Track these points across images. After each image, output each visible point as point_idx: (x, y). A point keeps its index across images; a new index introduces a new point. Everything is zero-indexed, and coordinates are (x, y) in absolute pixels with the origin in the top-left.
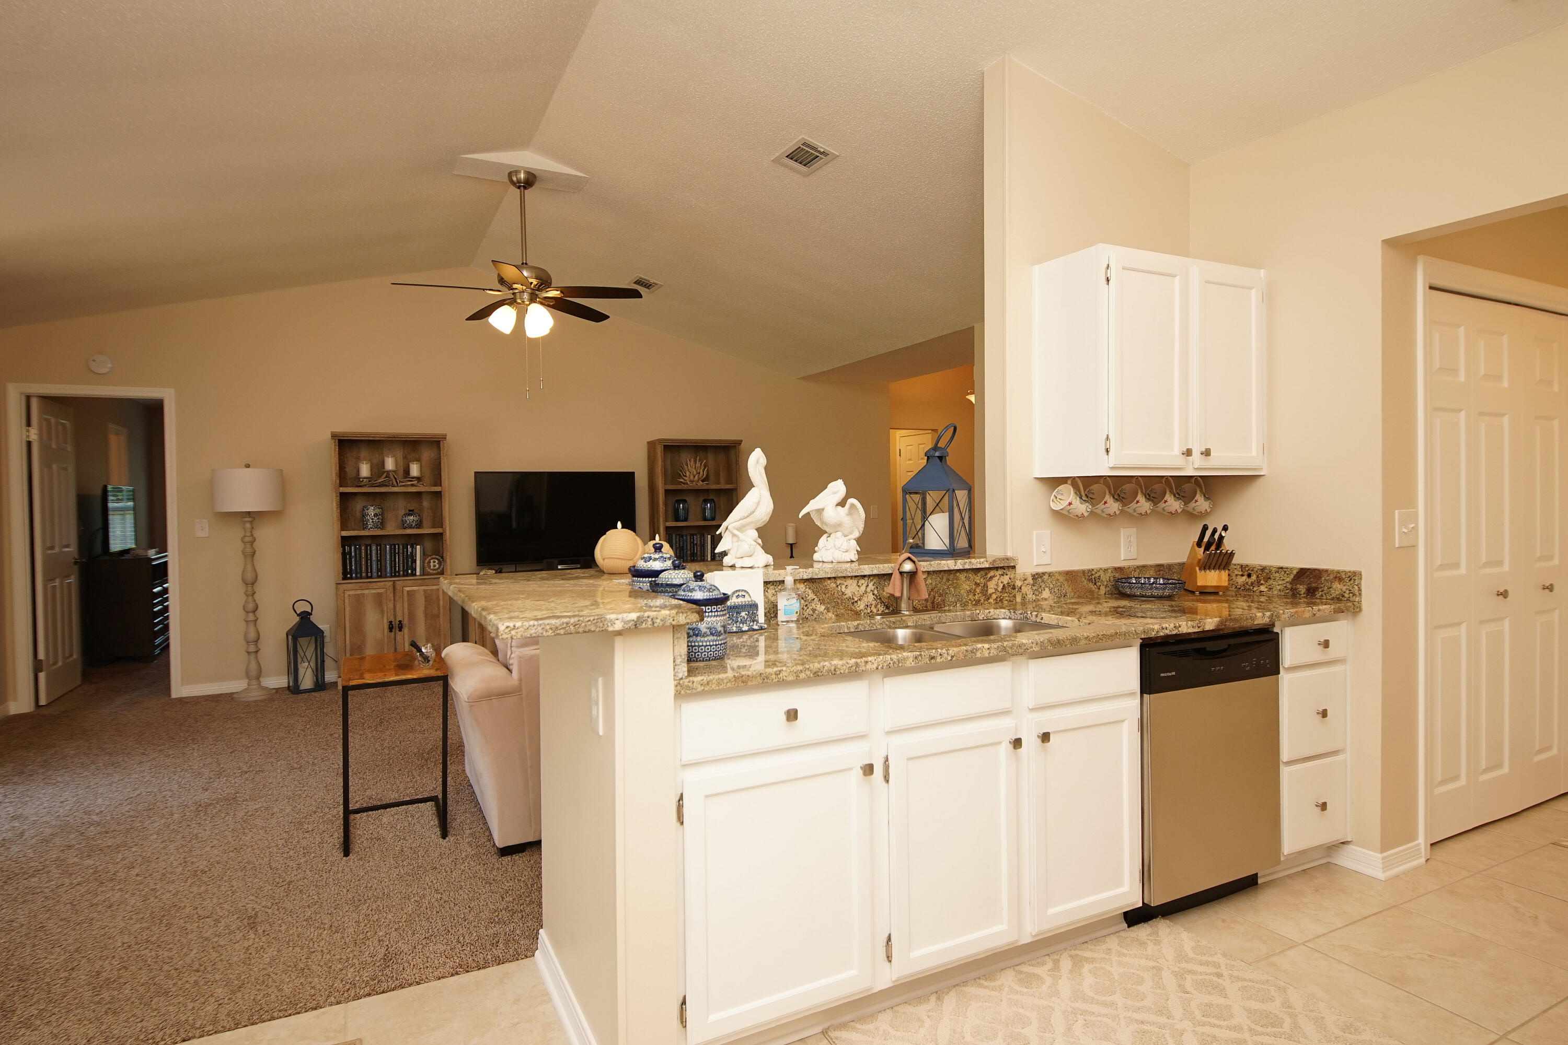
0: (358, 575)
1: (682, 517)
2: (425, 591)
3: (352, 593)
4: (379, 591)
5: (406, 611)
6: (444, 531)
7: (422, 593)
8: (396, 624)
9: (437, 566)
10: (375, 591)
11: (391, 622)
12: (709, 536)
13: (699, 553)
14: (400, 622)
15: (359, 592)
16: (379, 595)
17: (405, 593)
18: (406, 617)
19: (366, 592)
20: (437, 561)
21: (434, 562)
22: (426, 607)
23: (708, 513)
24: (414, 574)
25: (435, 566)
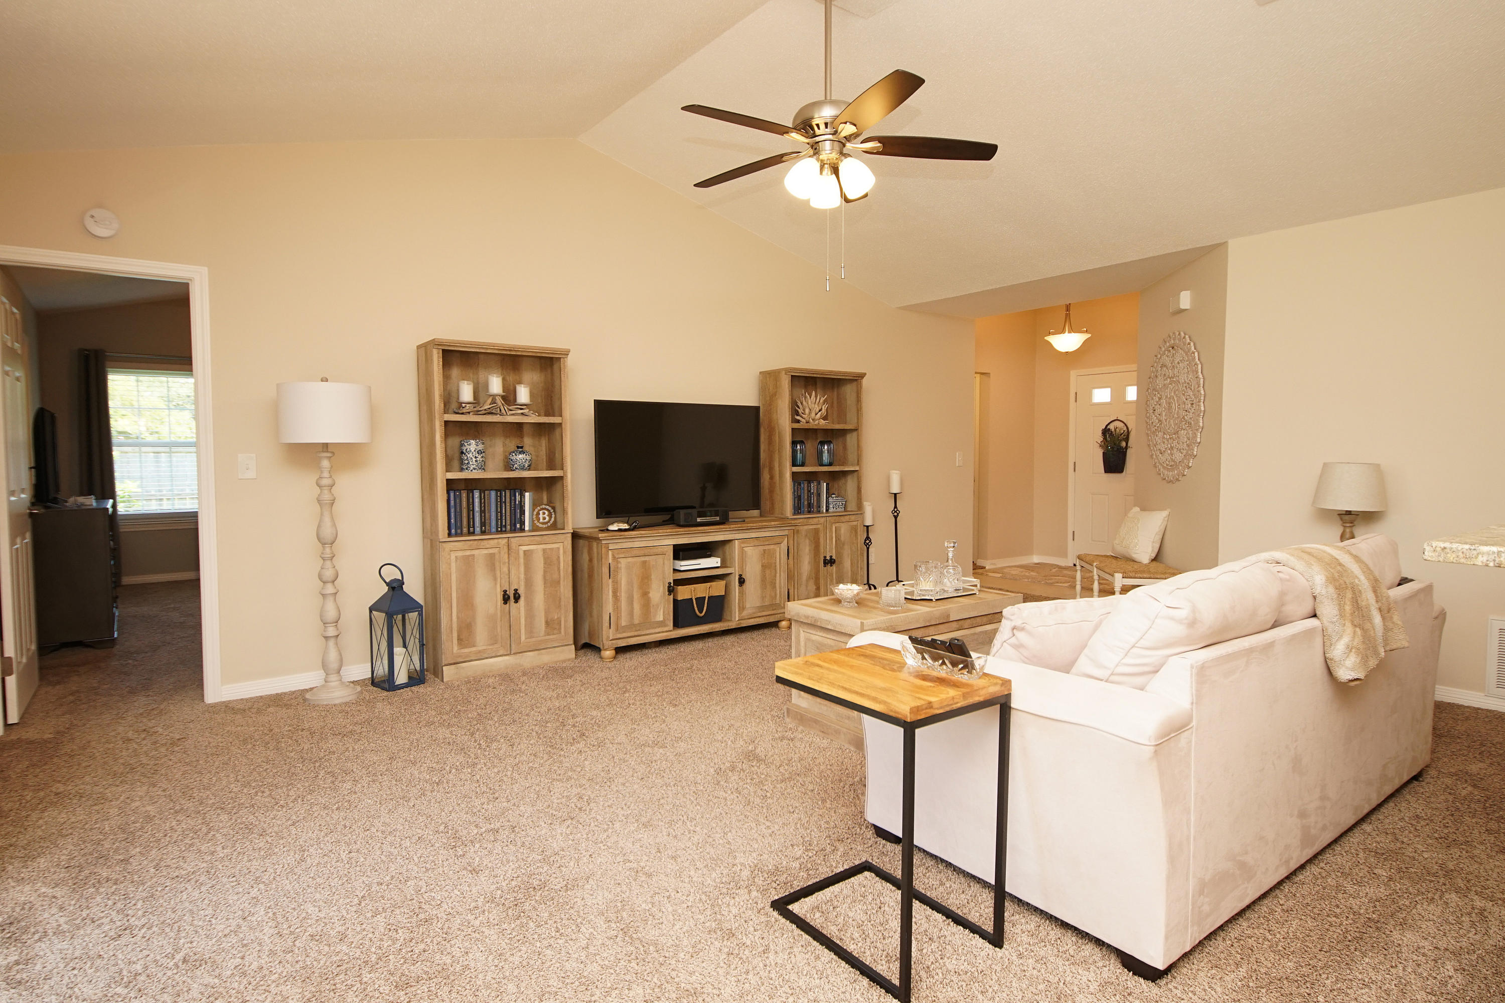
0: (459, 531)
1: (799, 461)
2: (544, 550)
3: (460, 554)
4: (491, 551)
5: (522, 576)
6: (565, 473)
7: (541, 553)
8: (511, 594)
9: (547, 518)
10: (486, 552)
11: (505, 591)
12: (825, 484)
13: (815, 504)
14: (516, 590)
15: (468, 553)
16: (492, 556)
17: (521, 554)
18: (522, 583)
19: (476, 552)
20: (547, 513)
21: (544, 513)
22: (545, 572)
23: (826, 458)
24: (522, 530)
25: (544, 518)
